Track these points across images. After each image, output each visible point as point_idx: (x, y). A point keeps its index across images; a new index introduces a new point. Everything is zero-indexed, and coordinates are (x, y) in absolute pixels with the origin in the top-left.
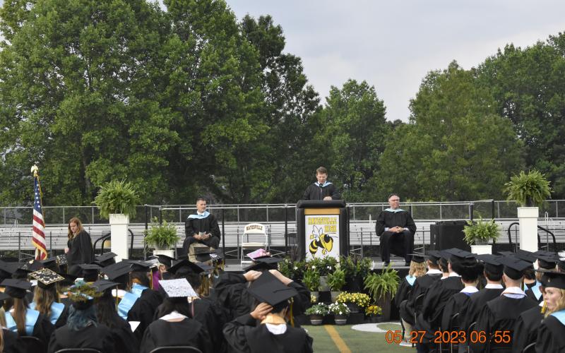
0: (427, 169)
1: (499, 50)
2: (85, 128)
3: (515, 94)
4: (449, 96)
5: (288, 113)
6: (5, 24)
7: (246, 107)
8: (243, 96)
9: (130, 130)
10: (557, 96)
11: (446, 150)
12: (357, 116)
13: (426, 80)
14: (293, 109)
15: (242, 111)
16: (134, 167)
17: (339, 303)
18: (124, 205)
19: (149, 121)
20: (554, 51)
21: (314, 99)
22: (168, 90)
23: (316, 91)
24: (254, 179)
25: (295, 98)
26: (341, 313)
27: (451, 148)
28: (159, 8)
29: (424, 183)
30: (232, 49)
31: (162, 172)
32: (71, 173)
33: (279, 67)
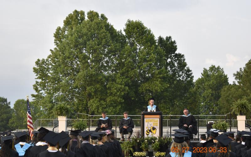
2: (88, 85)
5: (178, 79)
6: (56, 40)
7: (158, 76)
8: (157, 71)
9: (107, 86)
12: (215, 81)
14: (180, 77)
15: (157, 78)
16: (109, 102)
18: (64, 112)
19: (115, 82)
21: (190, 73)
22: (124, 69)
23: (190, 69)
25: (181, 72)
28: (122, 33)
30: (152, 51)
31: (121, 105)
32: (82, 105)
33: (174, 59)
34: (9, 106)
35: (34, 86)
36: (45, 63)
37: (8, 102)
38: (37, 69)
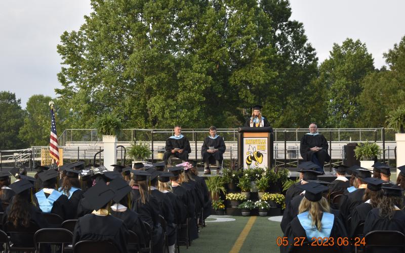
2: (147, 74)
5: (293, 63)
7: (261, 59)
8: (259, 51)
9: (179, 75)
12: (352, 65)
14: (297, 60)
15: (258, 62)
17: (262, 201)
18: (112, 129)
19: (191, 69)
21: (312, 53)
22: (205, 47)
23: (313, 47)
24: (267, 111)
25: (298, 52)
26: (263, 208)
30: (251, 17)
31: (201, 106)
32: (138, 106)
33: (287, 29)
34: (19, 105)
35: (59, 75)
36: (77, 37)
37: (17, 99)
38: (64, 48)
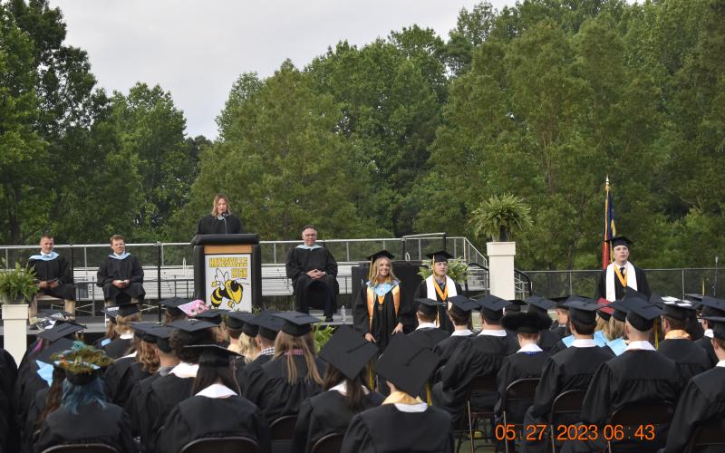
0: (256, 199)
1: (330, 48)
3: (350, 104)
4: (282, 104)
5: (73, 124)
7: (17, 116)
8: (12, 102)
10: (402, 107)
11: (281, 175)
12: (149, 130)
13: (237, 85)
14: (79, 119)
15: (11, 121)
20: (397, 51)
21: (106, 107)
23: (107, 95)
24: (27, 212)
25: (80, 105)
27: (286, 172)
29: (252, 217)
33: (57, 62)
